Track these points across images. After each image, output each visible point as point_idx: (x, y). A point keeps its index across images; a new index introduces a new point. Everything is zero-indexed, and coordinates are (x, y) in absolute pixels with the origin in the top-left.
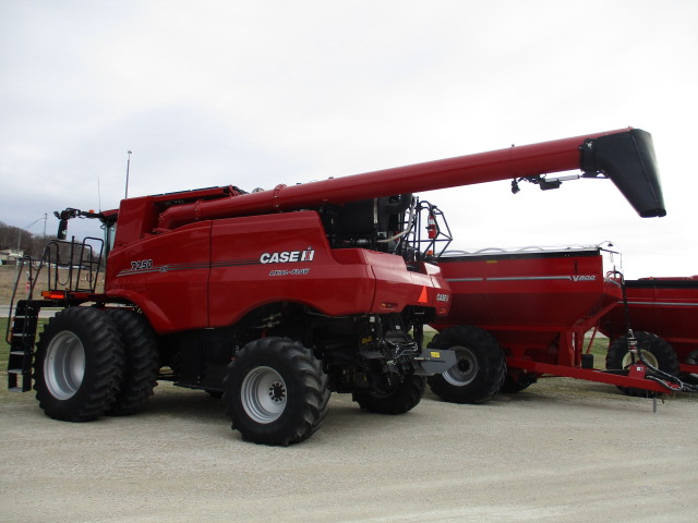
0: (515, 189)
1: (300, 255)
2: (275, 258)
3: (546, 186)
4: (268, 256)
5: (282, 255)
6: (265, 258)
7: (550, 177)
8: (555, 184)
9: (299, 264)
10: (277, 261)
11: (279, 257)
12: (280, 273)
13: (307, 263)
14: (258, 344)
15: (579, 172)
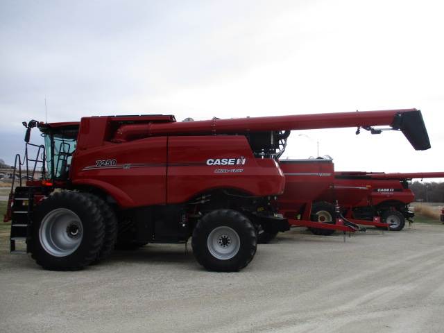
0: (358, 132)
1: (236, 161)
2: (218, 162)
3: (374, 132)
4: (213, 161)
5: (223, 160)
6: (210, 162)
7: (376, 128)
8: (378, 132)
9: (235, 166)
10: (219, 164)
11: (221, 162)
12: (222, 171)
13: (240, 166)
14: (218, 213)
15: (388, 127)
